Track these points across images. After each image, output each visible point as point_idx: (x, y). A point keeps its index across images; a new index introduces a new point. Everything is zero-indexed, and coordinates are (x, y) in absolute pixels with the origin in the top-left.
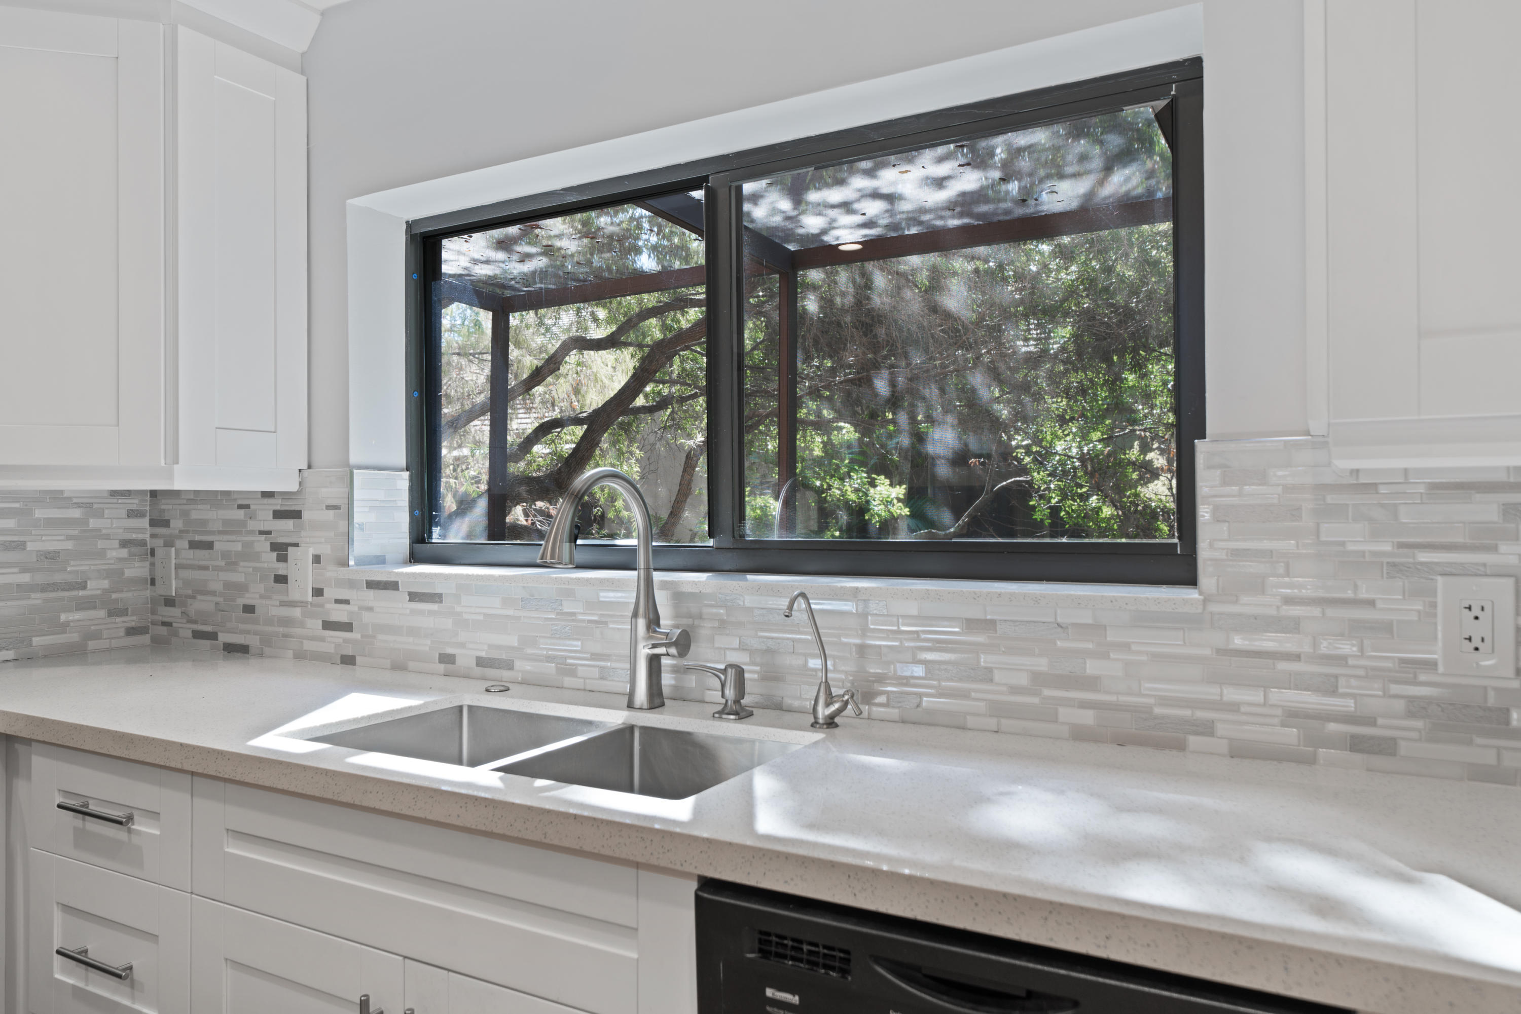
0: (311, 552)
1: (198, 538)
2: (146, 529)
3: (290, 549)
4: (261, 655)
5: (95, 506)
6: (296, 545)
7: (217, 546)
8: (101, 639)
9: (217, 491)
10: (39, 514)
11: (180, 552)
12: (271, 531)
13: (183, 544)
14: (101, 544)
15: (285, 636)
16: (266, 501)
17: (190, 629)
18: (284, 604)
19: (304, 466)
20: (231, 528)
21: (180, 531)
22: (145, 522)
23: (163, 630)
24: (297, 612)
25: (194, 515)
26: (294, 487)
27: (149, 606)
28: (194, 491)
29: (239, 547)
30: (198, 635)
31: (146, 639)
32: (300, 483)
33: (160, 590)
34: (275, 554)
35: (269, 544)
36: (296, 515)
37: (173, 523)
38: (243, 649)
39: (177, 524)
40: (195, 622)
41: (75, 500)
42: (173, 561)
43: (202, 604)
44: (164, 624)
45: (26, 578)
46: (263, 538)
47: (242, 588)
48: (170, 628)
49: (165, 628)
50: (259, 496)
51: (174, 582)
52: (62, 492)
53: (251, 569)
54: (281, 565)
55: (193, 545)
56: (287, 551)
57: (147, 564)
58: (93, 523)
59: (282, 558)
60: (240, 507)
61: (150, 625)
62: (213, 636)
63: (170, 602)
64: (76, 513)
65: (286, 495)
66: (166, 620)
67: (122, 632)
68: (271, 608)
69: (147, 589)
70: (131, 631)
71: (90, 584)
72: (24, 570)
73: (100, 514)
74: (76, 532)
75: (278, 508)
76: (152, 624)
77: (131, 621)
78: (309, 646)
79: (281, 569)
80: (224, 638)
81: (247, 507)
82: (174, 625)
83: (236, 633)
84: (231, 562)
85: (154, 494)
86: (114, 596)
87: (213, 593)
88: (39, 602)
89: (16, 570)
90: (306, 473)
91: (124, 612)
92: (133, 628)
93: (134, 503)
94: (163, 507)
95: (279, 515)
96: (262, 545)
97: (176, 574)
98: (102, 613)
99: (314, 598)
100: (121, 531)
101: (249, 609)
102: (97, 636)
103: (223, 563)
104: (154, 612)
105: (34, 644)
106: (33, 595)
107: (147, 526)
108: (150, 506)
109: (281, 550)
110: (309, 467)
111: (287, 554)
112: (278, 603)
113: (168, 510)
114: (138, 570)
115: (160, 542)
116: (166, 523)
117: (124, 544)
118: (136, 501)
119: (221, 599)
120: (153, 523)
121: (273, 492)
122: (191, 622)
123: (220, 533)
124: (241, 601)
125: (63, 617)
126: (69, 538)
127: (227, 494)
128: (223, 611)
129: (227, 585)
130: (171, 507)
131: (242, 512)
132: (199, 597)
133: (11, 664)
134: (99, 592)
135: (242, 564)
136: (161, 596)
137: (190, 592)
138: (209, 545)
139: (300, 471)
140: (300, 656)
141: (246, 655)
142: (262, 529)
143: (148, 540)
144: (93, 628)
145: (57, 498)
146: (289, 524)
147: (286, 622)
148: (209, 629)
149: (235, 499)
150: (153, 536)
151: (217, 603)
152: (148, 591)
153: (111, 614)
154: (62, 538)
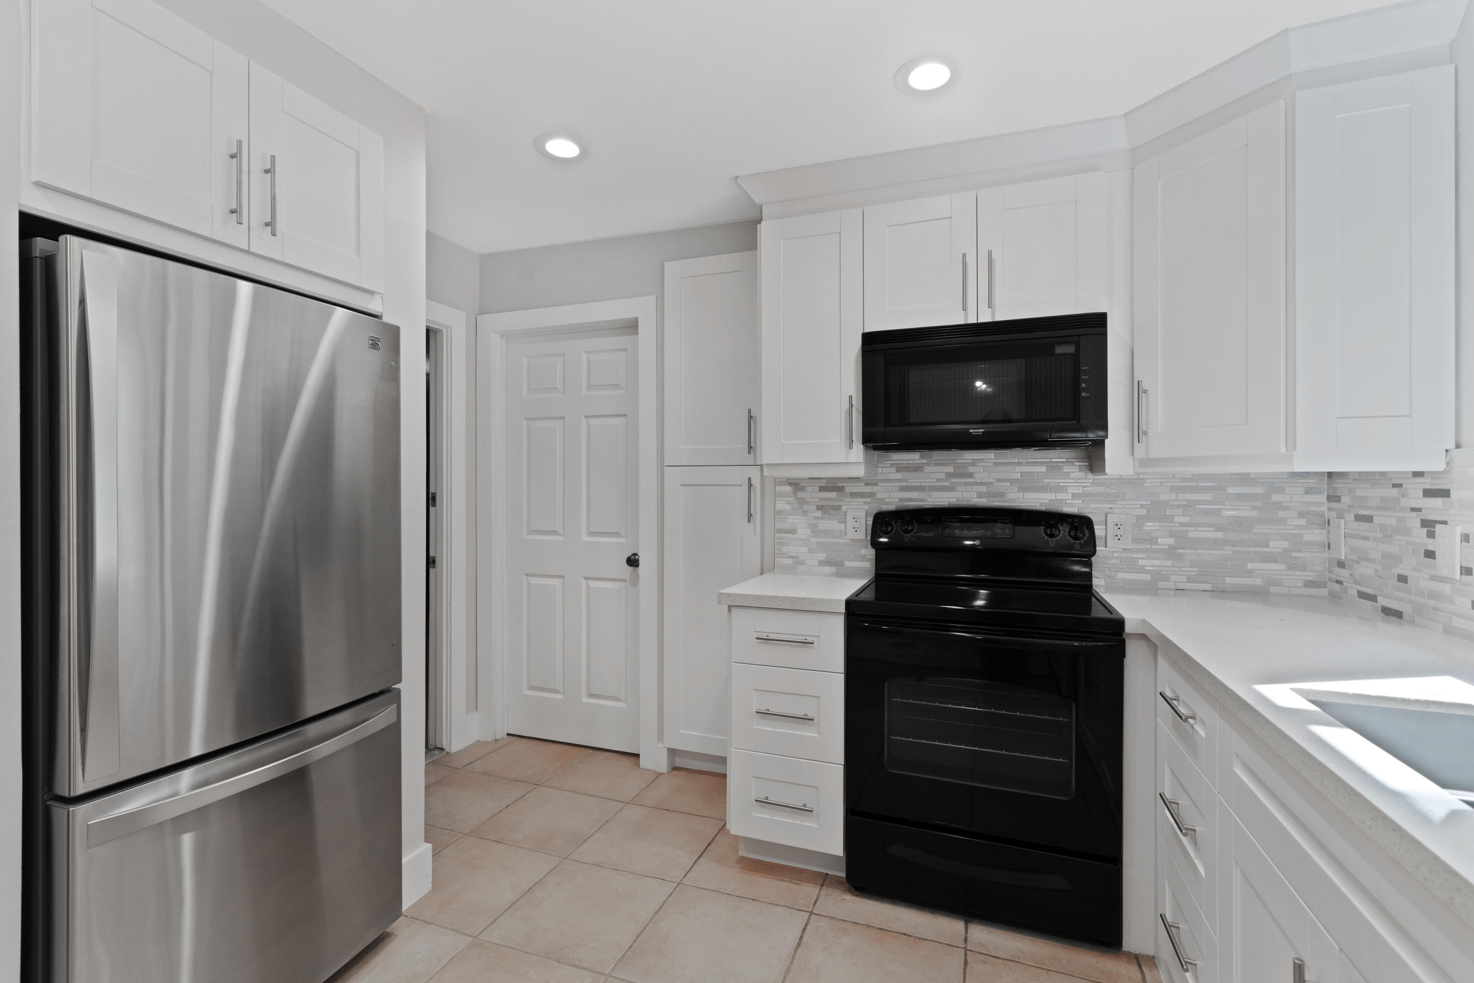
0: (1459, 531)
1: (1362, 512)
2: (1325, 503)
3: (1438, 526)
4: (1413, 623)
5: (1277, 485)
6: (1445, 523)
7: (1376, 520)
8: (1282, 586)
9: (1376, 472)
10: (1230, 490)
11: (1346, 525)
12: (1421, 509)
13: (1350, 517)
14: (1281, 514)
15: (1435, 609)
16: (1417, 480)
17: (1355, 589)
18: (1433, 578)
19: (1451, 445)
20: (1386, 505)
21: (1349, 506)
22: (1323, 498)
23: (1337, 587)
24: (1446, 588)
25: (1359, 493)
26: (1440, 467)
27: (1327, 565)
28: (1359, 472)
29: (1393, 522)
30: (1362, 595)
31: (1324, 592)
32: (1448, 464)
33: (1334, 553)
34: (1425, 530)
35: (1419, 521)
36: (1445, 493)
37: (1343, 499)
38: (1398, 615)
39: (1346, 500)
40: (1359, 584)
41: (1259, 480)
42: (1343, 531)
43: (1365, 570)
44: (1338, 582)
45: (1220, 535)
46: (1414, 514)
47: (1395, 559)
48: (1341, 586)
49: (1338, 585)
50: (1411, 475)
51: (1343, 547)
52: (1248, 474)
53: (1404, 543)
54: (1431, 541)
55: (1358, 518)
56: (1435, 528)
57: (1325, 531)
58: (1275, 497)
59: (1431, 535)
60: (1395, 486)
61: (1327, 581)
62: (1373, 598)
63: (1341, 564)
64: (1260, 490)
65: (1434, 474)
66: (1338, 578)
67: (1300, 584)
68: (1420, 580)
69: (1325, 552)
70: (1309, 584)
71: (1271, 543)
72: (1218, 529)
73: (1281, 491)
74: (1260, 504)
75: (1428, 487)
76: (1329, 580)
77: (1310, 576)
78: (1457, 622)
79: (1431, 545)
80: (1382, 601)
81: (1400, 485)
82: (1344, 583)
83: (1391, 599)
84: (1388, 536)
85: (1330, 475)
86: (1293, 554)
87: (1373, 561)
88: (1230, 552)
89: (1213, 529)
90: (1456, 453)
91: (1304, 568)
92: (1311, 581)
93: (1312, 483)
94: (1336, 486)
95: (1429, 493)
96: (1414, 521)
97: (1345, 541)
98: (1282, 567)
99: (1463, 577)
100: (1300, 504)
101: (1403, 579)
102: (1278, 583)
103: (1381, 535)
104: (1330, 572)
105: (1227, 582)
106: (1225, 548)
107: (1325, 500)
108: (1328, 485)
109: (1429, 525)
110: (1458, 446)
111: (1434, 531)
112: (1428, 577)
113: (1340, 488)
114: (1314, 536)
115: (1333, 514)
116: (1337, 499)
117: (1303, 514)
118: (1314, 481)
119: (1379, 567)
120: (1330, 498)
121: (1423, 473)
122: (1356, 583)
123: (1379, 508)
124: (1397, 571)
125: (1250, 566)
126: (1254, 508)
127: (1383, 474)
128: (1380, 577)
129: (1386, 556)
130: (1342, 485)
131: (1396, 490)
132: (1362, 563)
133: (1210, 593)
134: (1280, 550)
135: (1396, 537)
136: (1335, 558)
137: (1355, 558)
138: (1369, 519)
139: (1447, 451)
140: (1449, 631)
141: (1400, 620)
142: (1413, 506)
143: (1326, 512)
144: (1274, 576)
145: (1245, 479)
146: (1438, 502)
147: (1435, 595)
148: (1370, 591)
149: (1391, 479)
150: (1329, 509)
151: (1376, 570)
152: (1326, 553)
153: (1289, 568)
154: (1248, 508)
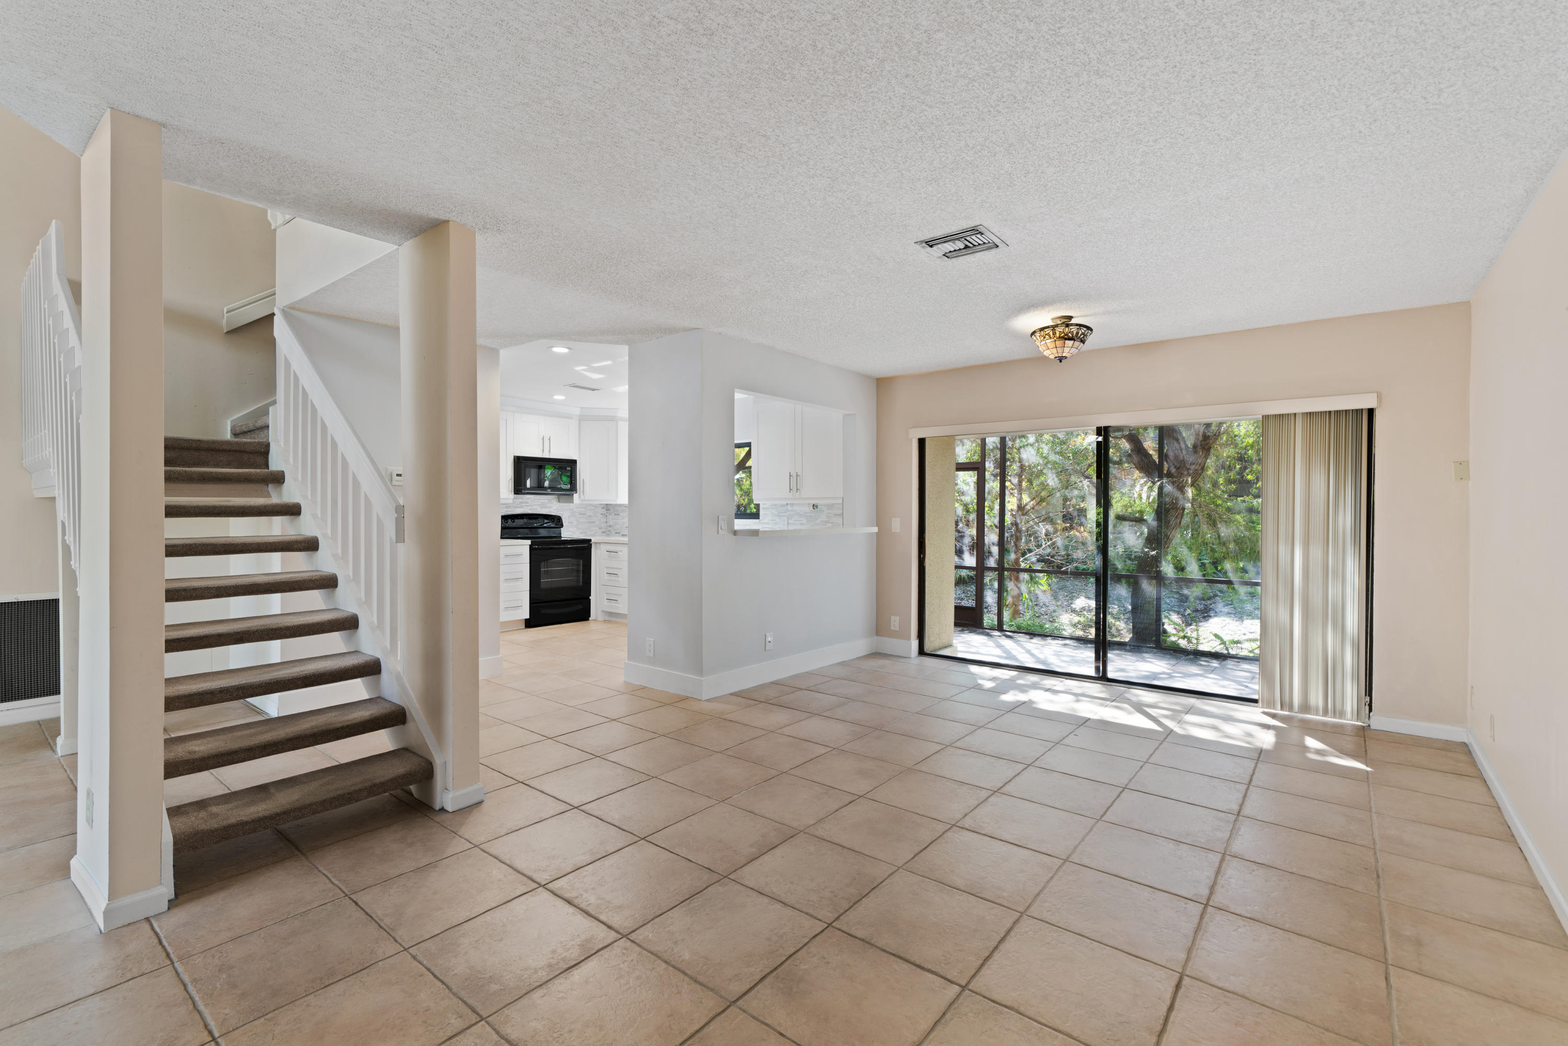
13: (613, 514)
22: (605, 510)
30: (616, 533)
33: (608, 524)
55: (615, 514)
62: (619, 533)
63: (610, 526)
70: (603, 532)
77: (603, 530)
80: (622, 533)
85: (607, 504)
93: (603, 506)
114: (604, 520)
116: (609, 510)
117: (602, 514)
138: (619, 515)
145: (590, 505)
153: (600, 528)
